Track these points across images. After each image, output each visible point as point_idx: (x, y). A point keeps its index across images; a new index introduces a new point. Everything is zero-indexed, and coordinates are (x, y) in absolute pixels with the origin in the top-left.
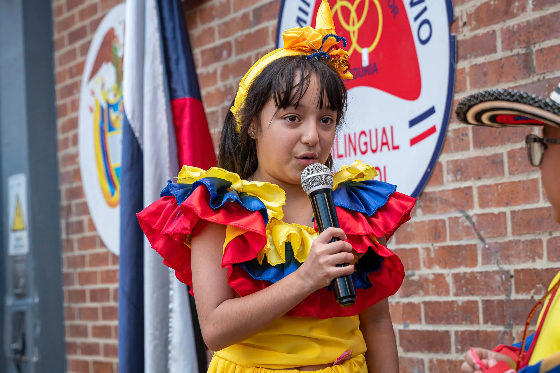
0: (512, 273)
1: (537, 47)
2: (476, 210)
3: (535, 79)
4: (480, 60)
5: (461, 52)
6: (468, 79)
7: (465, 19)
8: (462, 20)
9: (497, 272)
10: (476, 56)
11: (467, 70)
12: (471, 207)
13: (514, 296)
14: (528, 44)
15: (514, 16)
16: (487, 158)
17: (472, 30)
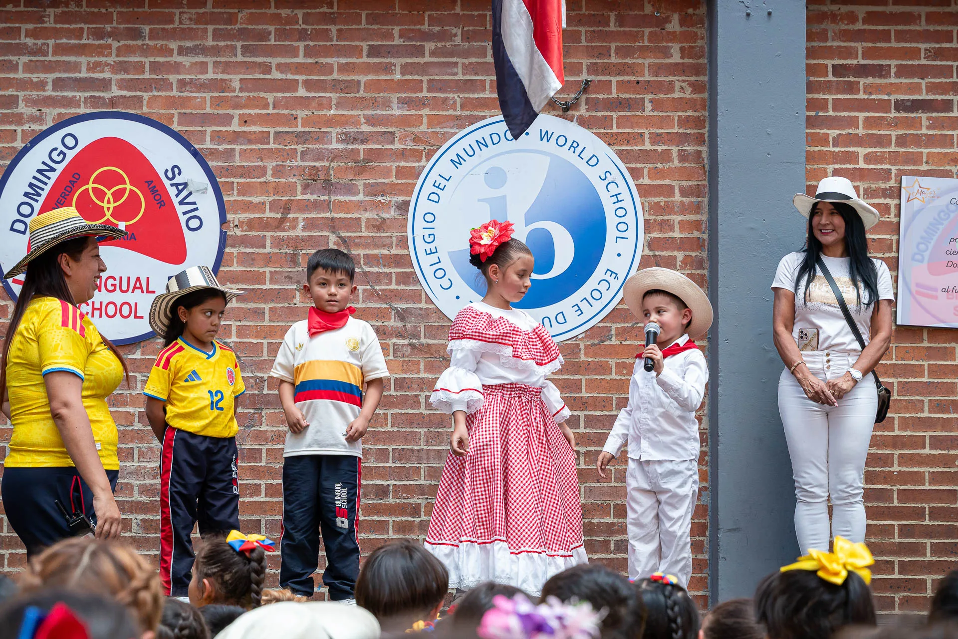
0: (266, 378)
1: (304, 252)
2: (234, 339)
3: (300, 269)
4: (248, 250)
5: (229, 242)
6: (235, 260)
7: (236, 223)
8: (233, 223)
9: (252, 377)
10: (245, 247)
11: (235, 254)
12: (230, 336)
13: (266, 391)
14: (296, 248)
15: (284, 230)
16: (249, 309)
17: (242, 231)
